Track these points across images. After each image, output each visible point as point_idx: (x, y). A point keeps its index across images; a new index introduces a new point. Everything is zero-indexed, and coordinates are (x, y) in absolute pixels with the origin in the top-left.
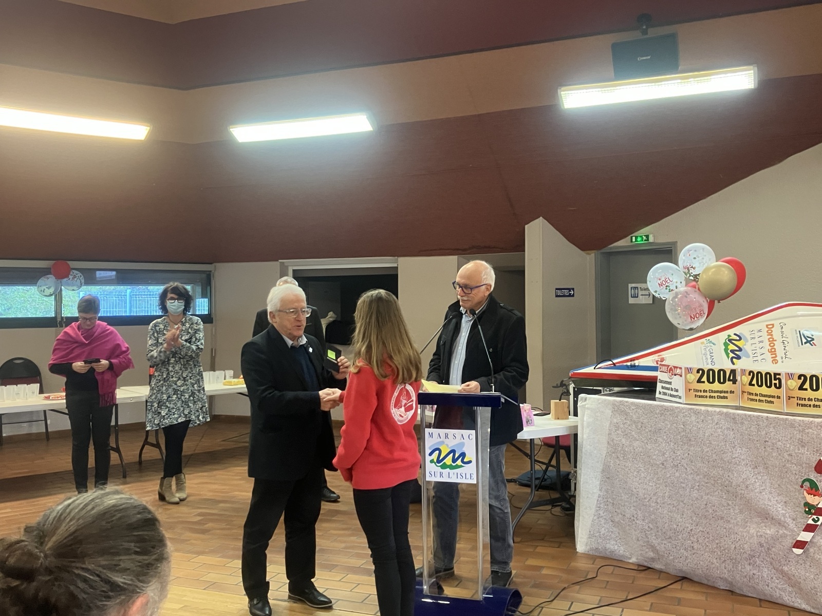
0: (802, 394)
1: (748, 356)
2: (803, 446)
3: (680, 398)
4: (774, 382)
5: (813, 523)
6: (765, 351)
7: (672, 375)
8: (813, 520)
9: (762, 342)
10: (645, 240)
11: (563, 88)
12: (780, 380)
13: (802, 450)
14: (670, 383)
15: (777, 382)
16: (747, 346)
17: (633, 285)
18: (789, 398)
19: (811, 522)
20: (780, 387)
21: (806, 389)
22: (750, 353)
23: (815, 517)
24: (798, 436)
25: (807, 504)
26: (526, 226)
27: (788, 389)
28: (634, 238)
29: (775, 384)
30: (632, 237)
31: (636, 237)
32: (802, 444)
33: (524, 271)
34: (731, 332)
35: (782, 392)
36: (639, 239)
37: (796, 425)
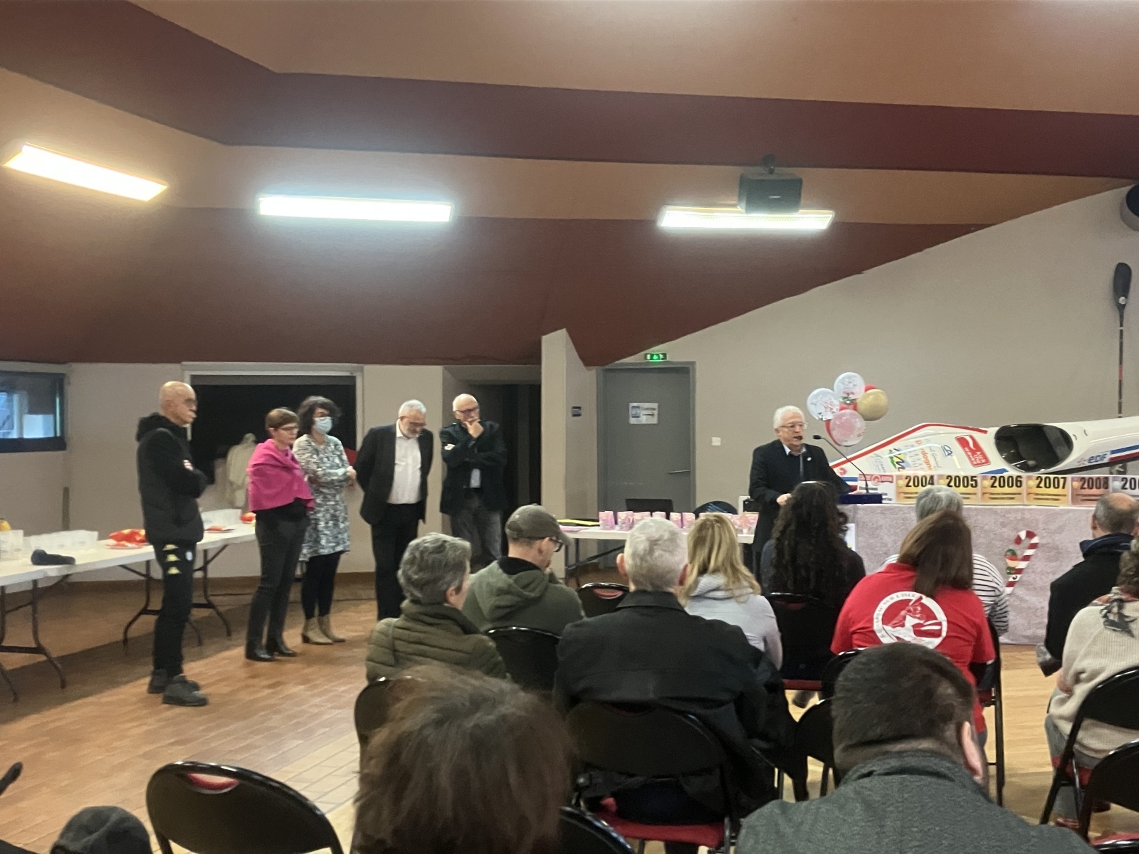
0: (993, 490)
1: (909, 465)
2: (1004, 527)
3: (890, 500)
4: (970, 482)
5: (1013, 580)
6: (921, 462)
7: (878, 482)
8: (1014, 578)
9: (917, 455)
10: (663, 359)
11: (669, 207)
12: (976, 481)
13: (1004, 530)
14: (876, 489)
15: (973, 483)
16: (908, 459)
17: (635, 404)
18: (984, 493)
19: (1011, 580)
20: (976, 486)
21: (995, 487)
22: (911, 463)
23: (1014, 576)
24: (1001, 520)
25: (1009, 568)
26: (544, 338)
27: (984, 487)
28: (649, 357)
29: (972, 485)
30: (646, 355)
31: (652, 355)
32: (1003, 525)
33: (539, 387)
34: (891, 447)
35: (978, 490)
36: (655, 357)
37: (999, 512)
